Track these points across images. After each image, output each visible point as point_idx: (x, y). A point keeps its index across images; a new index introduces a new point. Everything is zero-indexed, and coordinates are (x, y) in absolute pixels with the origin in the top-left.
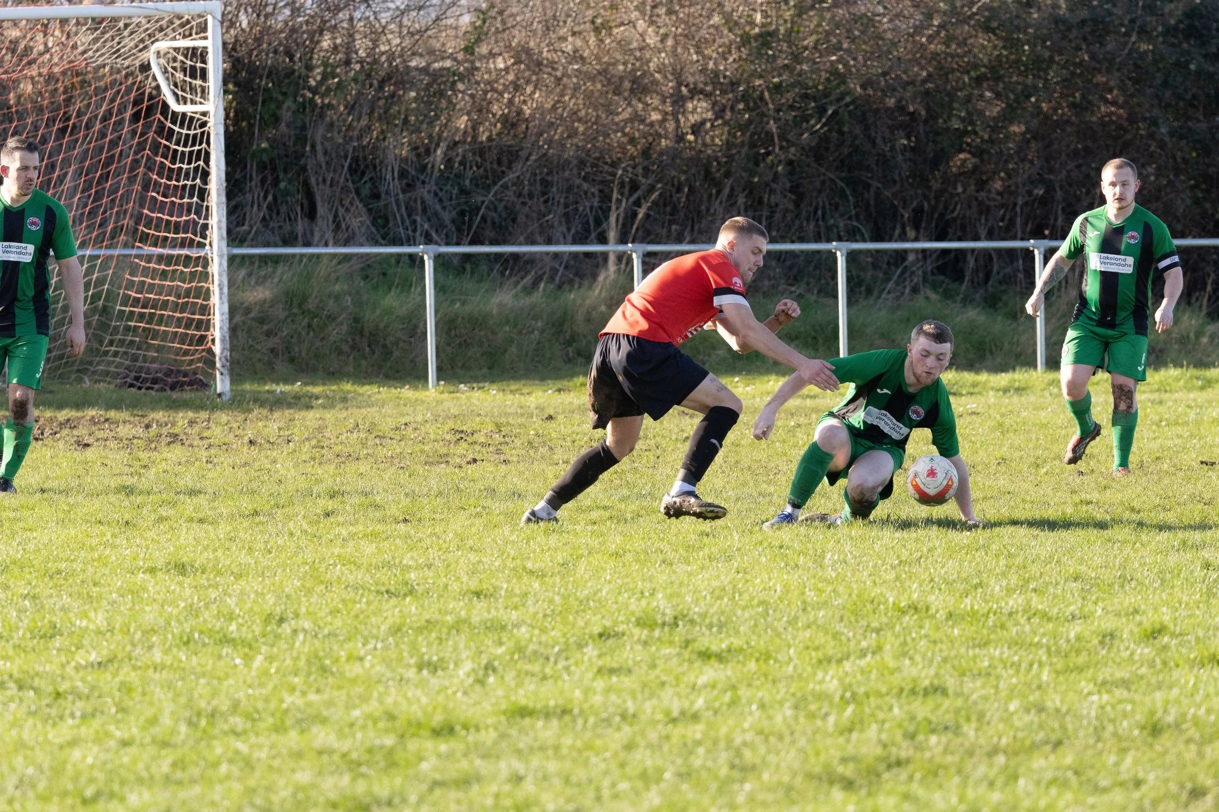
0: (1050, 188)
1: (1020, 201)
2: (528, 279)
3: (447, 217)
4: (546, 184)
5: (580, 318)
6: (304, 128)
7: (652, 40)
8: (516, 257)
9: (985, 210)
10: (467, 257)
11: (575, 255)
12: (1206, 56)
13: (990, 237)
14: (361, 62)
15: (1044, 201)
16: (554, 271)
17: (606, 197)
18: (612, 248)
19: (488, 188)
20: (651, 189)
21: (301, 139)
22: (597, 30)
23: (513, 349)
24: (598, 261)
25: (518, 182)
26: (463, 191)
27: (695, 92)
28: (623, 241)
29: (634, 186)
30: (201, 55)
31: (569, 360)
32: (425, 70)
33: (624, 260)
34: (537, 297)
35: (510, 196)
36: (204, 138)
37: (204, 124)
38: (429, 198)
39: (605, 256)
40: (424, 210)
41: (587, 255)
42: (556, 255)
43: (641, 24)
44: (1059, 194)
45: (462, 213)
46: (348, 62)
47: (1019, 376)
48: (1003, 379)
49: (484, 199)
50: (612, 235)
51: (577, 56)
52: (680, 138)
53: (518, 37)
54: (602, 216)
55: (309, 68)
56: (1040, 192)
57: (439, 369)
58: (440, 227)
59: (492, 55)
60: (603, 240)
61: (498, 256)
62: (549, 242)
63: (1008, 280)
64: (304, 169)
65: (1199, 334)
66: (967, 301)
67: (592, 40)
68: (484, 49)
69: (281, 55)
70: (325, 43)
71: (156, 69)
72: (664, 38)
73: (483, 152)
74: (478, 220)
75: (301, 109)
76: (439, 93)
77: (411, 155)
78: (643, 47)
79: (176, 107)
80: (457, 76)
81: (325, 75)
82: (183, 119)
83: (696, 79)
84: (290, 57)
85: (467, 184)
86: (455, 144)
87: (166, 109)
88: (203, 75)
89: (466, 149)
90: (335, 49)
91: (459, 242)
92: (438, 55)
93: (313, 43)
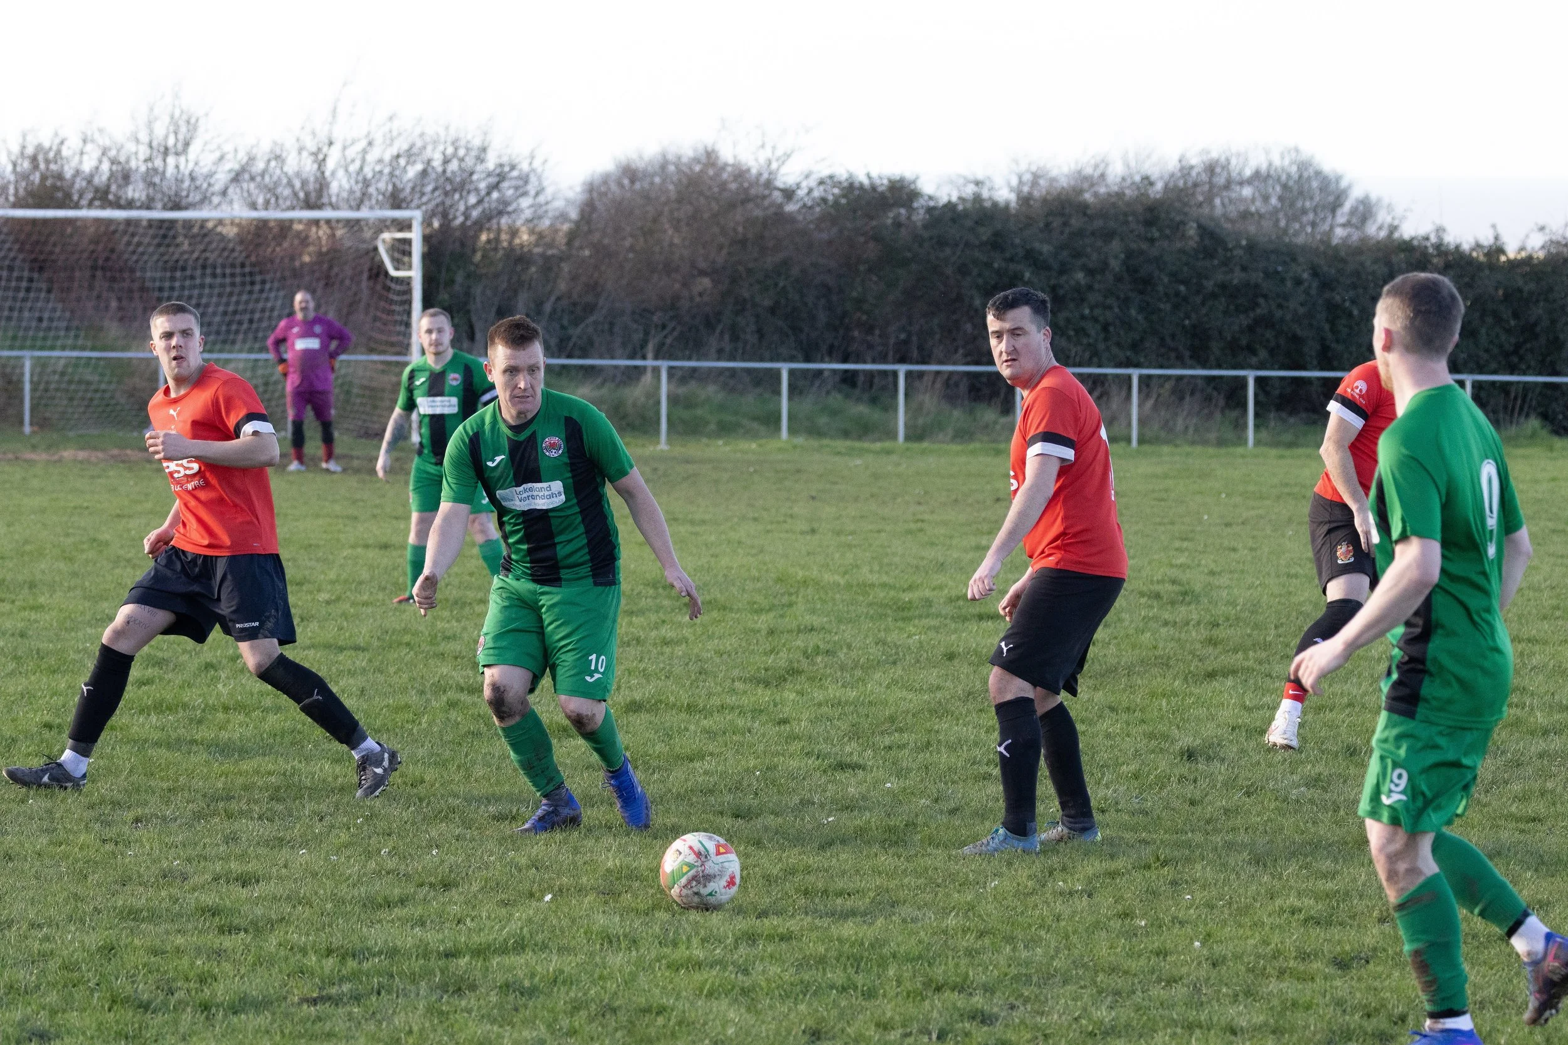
0: (910, 335)
1: (892, 341)
2: (599, 380)
4: (612, 324)
6: (469, 287)
7: (676, 241)
8: (592, 367)
9: (870, 346)
10: (564, 367)
11: (627, 367)
12: (1005, 260)
13: (874, 361)
14: (504, 249)
15: (906, 342)
16: (615, 376)
17: (647, 333)
18: (650, 363)
19: (577, 325)
20: (674, 329)
21: (467, 294)
22: (644, 234)
24: (640, 371)
25: (595, 323)
26: (563, 327)
27: (703, 273)
28: (656, 358)
29: (664, 327)
30: (408, 242)
32: (542, 255)
33: (656, 371)
34: (604, 391)
35: (590, 330)
36: (409, 292)
37: (409, 284)
39: (645, 368)
41: (636, 367)
42: (616, 367)
43: (671, 231)
44: (914, 339)
45: (561, 340)
46: (496, 249)
47: (888, 444)
48: (878, 446)
49: (575, 332)
50: (650, 355)
51: (632, 249)
52: (691, 299)
53: (596, 237)
54: (643, 344)
55: (474, 251)
56: (903, 336)
59: (581, 248)
60: (644, 358)
61: (582, 367)
62: (612, 358)
63: (884, 388)
64: (468, 312)
65: (995, 423)
66: (859, 400)
67: (642, 240)
68: (577, 243)
69: (457, 244)
70: (484, 237)
71: (382, 250)
72: (684, 239)
73: (575, 304)
74: (571, 344)
75: (468, 276)
76: (550, 269)
77: (532, 306)
78: (671, 245)
79: (393, 273)
80: (561, 259)
81: (483, 256)
82: (397, 280)
83: (702, 265)
84: (463, 245)
85: (565, 322)
86: (558, 299)
87: (386, 273)
88: (410, 254)
89: (565, 302)
90: (489, 241)
91: (559, 357)
92: (551, 245)
93: (476, 237)
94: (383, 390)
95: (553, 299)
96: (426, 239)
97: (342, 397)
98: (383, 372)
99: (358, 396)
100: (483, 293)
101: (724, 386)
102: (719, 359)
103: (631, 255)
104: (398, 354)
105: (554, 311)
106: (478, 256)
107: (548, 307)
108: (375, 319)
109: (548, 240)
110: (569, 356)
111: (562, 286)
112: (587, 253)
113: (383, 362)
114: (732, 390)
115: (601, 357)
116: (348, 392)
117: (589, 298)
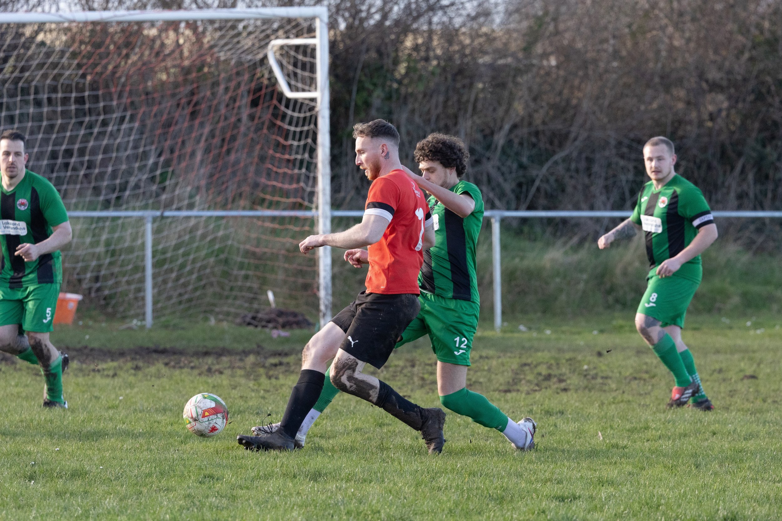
2: (575, 240)
3: (508, 187)
4: (590, 161)
5: (618, 271)
7: (678, 43)
8: (564, 221)
10: (524, 220)
14: (437, 57)
19: (541, 164)
22: (633, 34)
23: (563, 297)
25: (567, 160)
26: (521, 166)
27: (715, 87)
30: (309, 51)
31: (609, 307)
32: (491, 66)
35: (561, 169)
36: (313, 120)
37: (312, 109)
38: (494, 173)
40: (489, 180)
43: (670, 29)
45: (520, 185)
46: (427, 59)
49: (539, 173)
51: (616, 54)
52: (701, 124)
53: (565, 40)
55: (396, 62)
57: (503, 313)
58: (502, 195)
59: (545, 55)
61: (550, 220)
62: (592, 208)
67: (629, 42)
68: (539, 49)
69: (373, 55)
70: (409, 43)
71: (272, 62)
72: (689, 40)
73: (537, 134)
74: (533, 190)
75: (389, 97)
76: (503, 85)
77: (479, 136)
78: (672, 49)
79: (289, 94)
80: (518, 72)
81: (408, 69)
82: (295, 104)
83: (713, 75)
84: (380, 53)
85: (524, 160)
86: (515, 127)
87: (281, 95)
88: (312, 68)
89: (523, 131)
90: (416, 48)
91: (517, 209)
92: (502, 53)
93: (399, 42)
94: (274, 257)
95: (507, 127)
96: (333, 45)
97: (218, 270)
98: (274, 232)
99: (241, 266)
100: (410, 121)
101: (749, 245)
102: (740, 208)
103: (615, 64)
104: (299, 206)
105: (510, 142)
106: (402, 68)
107: (500, 139)
108: (262, 159)
109: (498, 44)
110: (530, 208)
111: (519, 108)
112: (553, 62)
113: (273, 219)
114: (760, 250)
115: (577, 208)
116: (226, 261)
117: (558, 125)
